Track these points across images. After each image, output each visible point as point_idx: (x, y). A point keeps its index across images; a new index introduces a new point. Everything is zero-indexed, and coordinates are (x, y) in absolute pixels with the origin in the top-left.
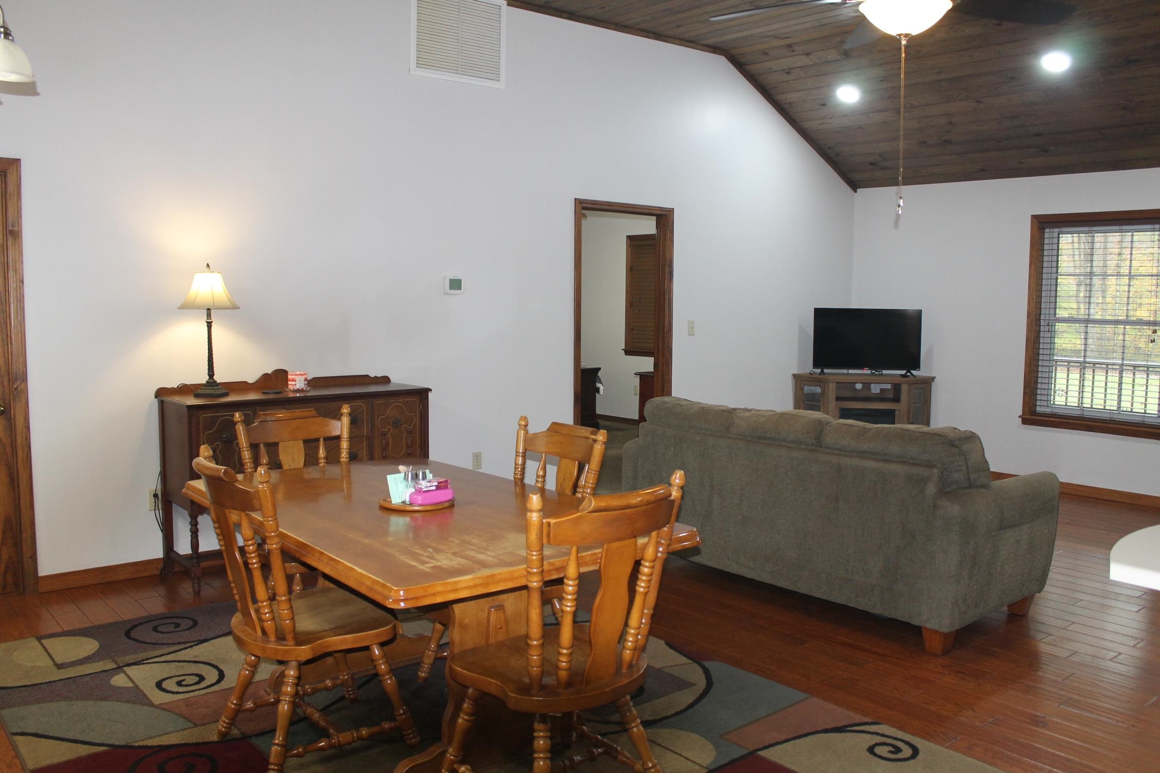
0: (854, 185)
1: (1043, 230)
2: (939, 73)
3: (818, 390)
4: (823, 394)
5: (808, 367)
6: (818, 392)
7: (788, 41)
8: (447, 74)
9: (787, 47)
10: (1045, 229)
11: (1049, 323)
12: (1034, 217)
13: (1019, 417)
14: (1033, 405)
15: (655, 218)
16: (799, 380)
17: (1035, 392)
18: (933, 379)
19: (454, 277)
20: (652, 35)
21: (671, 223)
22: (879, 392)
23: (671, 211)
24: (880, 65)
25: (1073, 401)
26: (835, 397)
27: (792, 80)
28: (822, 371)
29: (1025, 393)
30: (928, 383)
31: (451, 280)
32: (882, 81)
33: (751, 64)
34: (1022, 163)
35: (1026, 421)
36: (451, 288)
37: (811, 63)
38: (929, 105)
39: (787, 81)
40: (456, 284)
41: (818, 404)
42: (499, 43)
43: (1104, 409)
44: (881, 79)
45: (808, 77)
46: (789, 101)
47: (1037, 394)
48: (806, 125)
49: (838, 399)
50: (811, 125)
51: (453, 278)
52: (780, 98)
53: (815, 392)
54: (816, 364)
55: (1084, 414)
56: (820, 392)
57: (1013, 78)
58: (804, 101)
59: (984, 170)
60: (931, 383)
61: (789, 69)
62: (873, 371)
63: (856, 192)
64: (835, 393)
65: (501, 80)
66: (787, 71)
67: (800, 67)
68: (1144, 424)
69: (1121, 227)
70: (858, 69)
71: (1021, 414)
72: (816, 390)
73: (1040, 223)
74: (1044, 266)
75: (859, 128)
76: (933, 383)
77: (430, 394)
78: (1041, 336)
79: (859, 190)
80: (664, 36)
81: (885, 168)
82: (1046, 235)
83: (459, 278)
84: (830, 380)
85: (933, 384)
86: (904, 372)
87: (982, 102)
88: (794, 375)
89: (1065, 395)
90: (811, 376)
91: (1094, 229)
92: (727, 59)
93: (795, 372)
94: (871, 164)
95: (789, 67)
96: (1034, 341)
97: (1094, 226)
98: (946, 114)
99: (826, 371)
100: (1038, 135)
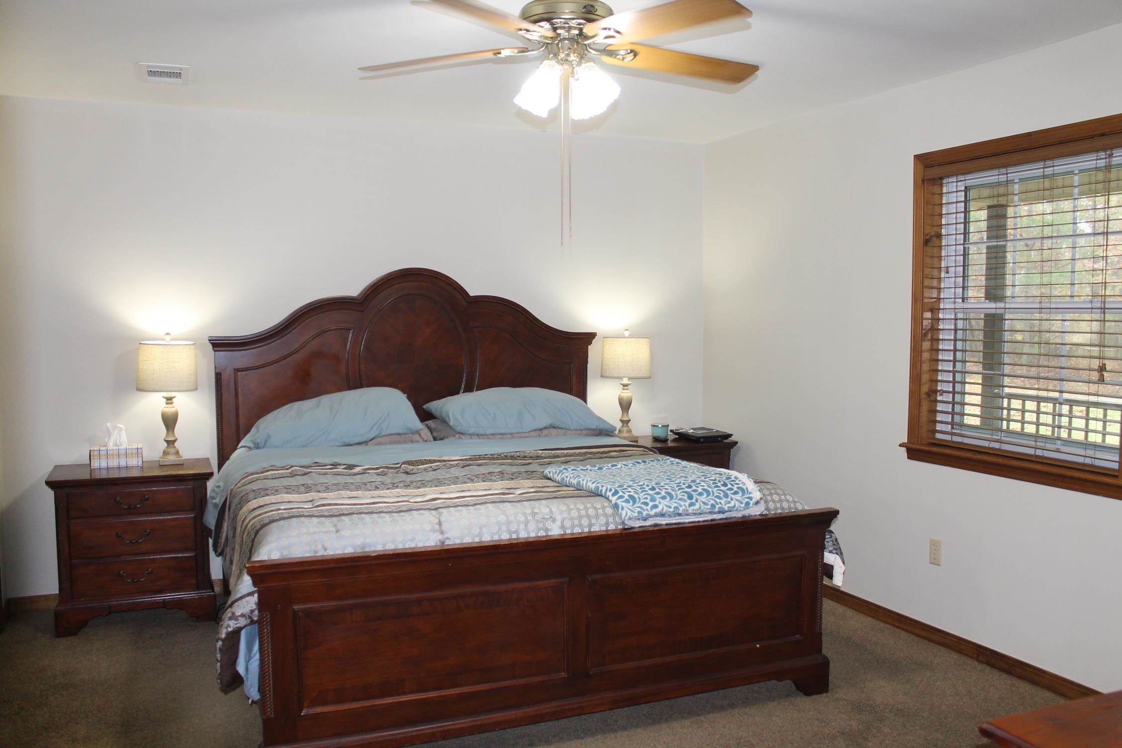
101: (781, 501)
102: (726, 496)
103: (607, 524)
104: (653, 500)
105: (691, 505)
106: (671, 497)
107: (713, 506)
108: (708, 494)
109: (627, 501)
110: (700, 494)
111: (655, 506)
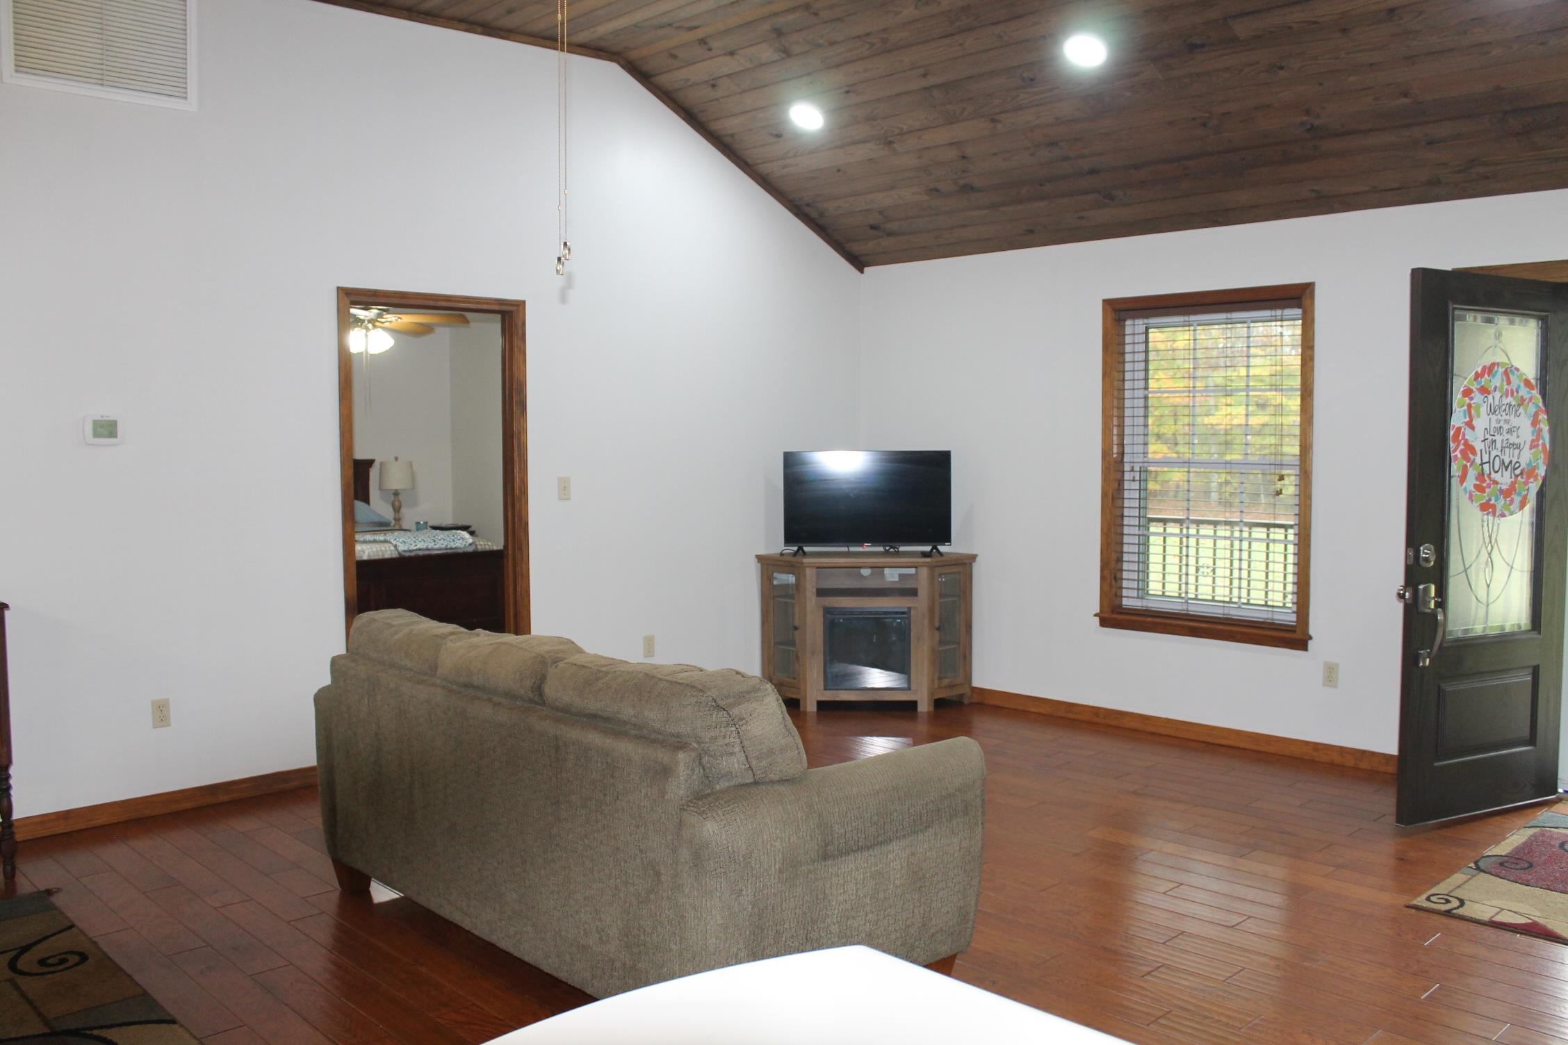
0: (859, 262)
1: (1122, 323)
2: (925, 75)
3: (790, 579)
4: (798, 586)
5: (776, 544)
6: (790, 582)
7: (700, 33)
8: (84, 85)
9: (699, 44)
10: (1125, 320)
11: (1133, 467)
12: (1107, 302)
13: (1095, 615)
14: (1116, 595)
15: (499, 317)
16: (768, 565)
17: (1118, 576)
18: (973, 558)
19: (102, 417)
20: (479, 29)
21: (520, 324)
22: (897, 580)
23: (521, 305)
24: (838, 66)
25: (1172, 589)
26: (814, 590)
27: (723, 98)
28: (800, 548)
29: (1103, 578)
30: (965, 564)
31: (95, 422)
32: (848, 92)
33: (660, 74)
34: (1082, 218)
35: (1105, 622)
36: (96, 435)
37: (740, 68)
38: (926, 129)
39: (716, 100)
40: (107, 429)
41: (793, 601)
42: (184, 37)
43: (1213, 600)
44: (846, 89)
45: (744, 91)
46: (731, 132)
47: (1122, 579)
48: (765, 169)
49: (821, 593)
50: (772, 169)
51: (99, 418)
52: (715, 126)
53: (786, 582)
54: (789, 539)
55: (1190, 609)
56: (794, 582)
57: (1032, 80)
58: (750, 130)
59: (1031, 232)
60: (971, 564)
61: (713, 79)
62: (887, 548)
63: (862, 272)
64: (814, 584)
65: (189, 98)
66: (712, 82)
67: (728, 75)
68: (1273, 624)
69: (1229, 315)
70: (809, 74)
71: (1098, 611)
72: (788, 580)
73: (1115, 311)
74: (1126, 379)
75: (839, 171)
76: (973, 564)
77: (7, 613)
78: (1125, 488)
79: (866, 269)
80: (501, 29)
81: (890, 234)
82: (1128, 330)
83: (112, 418)
84: (806, 565)
85: (977, 568)
86: (928, 548)
87: (1000, 122)
88: (760, 558)
89: (1211, 574)
90: (782, 558)
91: (1193, 318)
92: (623, 67)
93: (763, 552)
94: (873, 227)
95: (713, 77)
96: (1112, 495)
97: (1196, 313)
98: (953, 143)
99: (806, 549)
100: (1093, 172)
101: (485, 545)
102: (454, 541)
103: (391, 554)
104: (415, 542)
105: (435, 545)
106: (424, 541)
107: (447, 545)
108: (444, 540)
109: (401, 543)
110: (440, 540)
111: (416, 545)
